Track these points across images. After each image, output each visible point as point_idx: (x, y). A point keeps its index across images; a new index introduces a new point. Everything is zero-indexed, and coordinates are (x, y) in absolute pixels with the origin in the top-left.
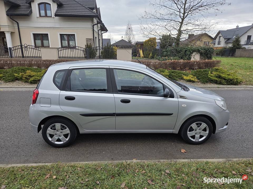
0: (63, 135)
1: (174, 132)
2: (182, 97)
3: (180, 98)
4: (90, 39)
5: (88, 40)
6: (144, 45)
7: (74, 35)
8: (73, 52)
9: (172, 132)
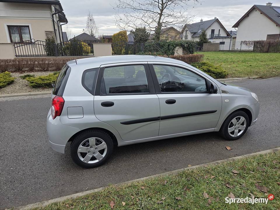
0: (99, 151)
1: (216, 131)
2: (224, 92)
3: (222, 93)
4: (51, 32)
5: (47, 33)
6: (113, 39)
7: (28, 26)
8: (36, 49)
9: (213, 131)
